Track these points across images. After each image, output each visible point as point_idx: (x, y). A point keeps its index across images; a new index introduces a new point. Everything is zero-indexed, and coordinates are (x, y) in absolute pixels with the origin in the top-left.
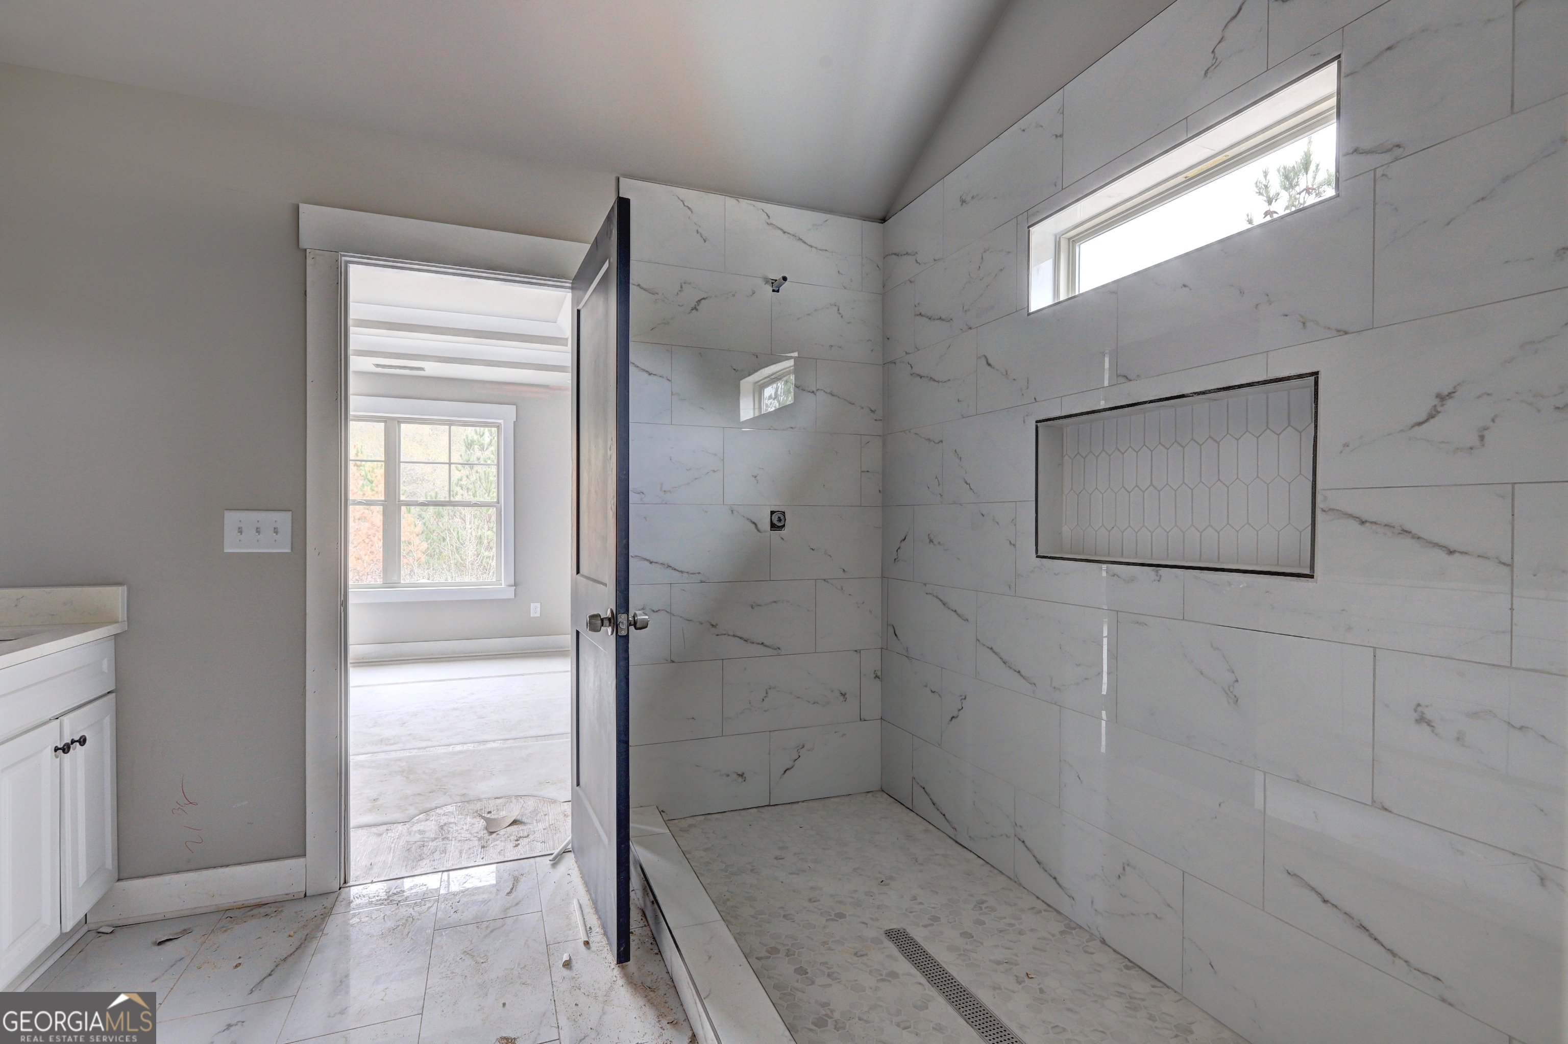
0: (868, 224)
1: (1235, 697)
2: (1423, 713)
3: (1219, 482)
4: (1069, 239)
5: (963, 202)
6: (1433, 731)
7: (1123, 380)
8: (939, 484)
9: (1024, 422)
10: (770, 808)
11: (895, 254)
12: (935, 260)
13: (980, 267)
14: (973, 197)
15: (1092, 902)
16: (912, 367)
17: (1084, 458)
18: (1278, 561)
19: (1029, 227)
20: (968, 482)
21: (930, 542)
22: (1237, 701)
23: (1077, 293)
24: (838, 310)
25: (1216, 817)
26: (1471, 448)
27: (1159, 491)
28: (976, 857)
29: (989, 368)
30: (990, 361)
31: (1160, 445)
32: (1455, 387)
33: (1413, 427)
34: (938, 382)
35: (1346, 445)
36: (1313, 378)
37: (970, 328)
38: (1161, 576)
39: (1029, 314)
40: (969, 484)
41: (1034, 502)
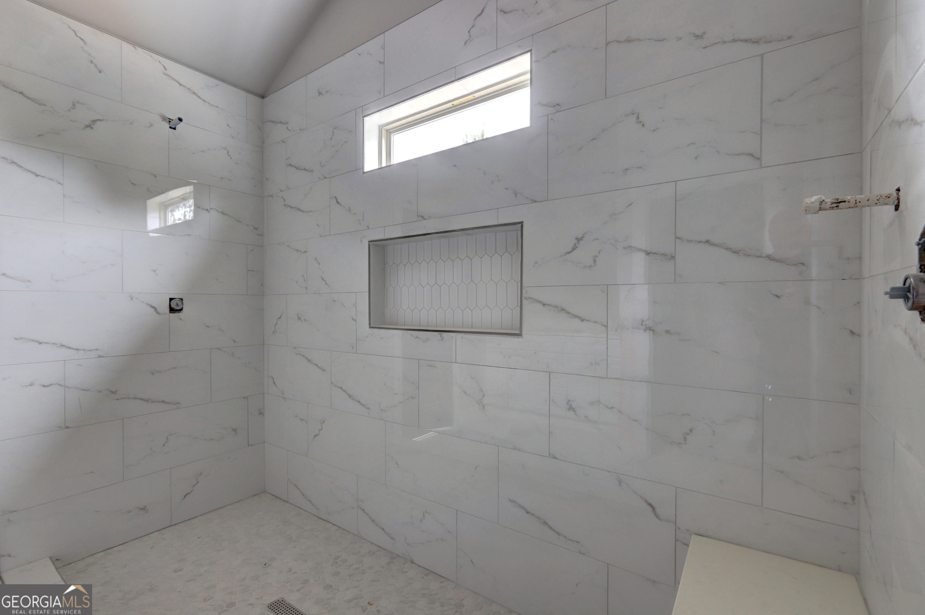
0: (250, 96)
1: (483, 405)
2: (571, 405)
3: (472, 282)
4: (387, 131)
5: (320, 93)
6: (575, 414)
7: (421, 219)
8: (304, 280)
9: (361, 241)
10: (171, 528)
11: (272, 121)
12: (301, 130)
13: (331, 138)
14: (327, 92)
15: (406, 539)
16: (285, 200)
17: (397, 266)
18: (502, 327)
19: (364, 117)
20: (325, 279)
21: (298, 319)
22: (484, 408)
23: (392, 164)
24: (228, 153)
25: (474, 476)
26: (591, 266)
27: (440, 287)
28: (332, 525)
29: (338, 205)
30: (339, 201)
31: (440, 260)
32: (583, 235)
33: (566, 254)
34: (303, 212)
35: (536, 263)
36: (520, 225)
37: (325, 178)
38: (443, 337)
39: (364, 173)
40: (325, 281)
41: (367, 293)
